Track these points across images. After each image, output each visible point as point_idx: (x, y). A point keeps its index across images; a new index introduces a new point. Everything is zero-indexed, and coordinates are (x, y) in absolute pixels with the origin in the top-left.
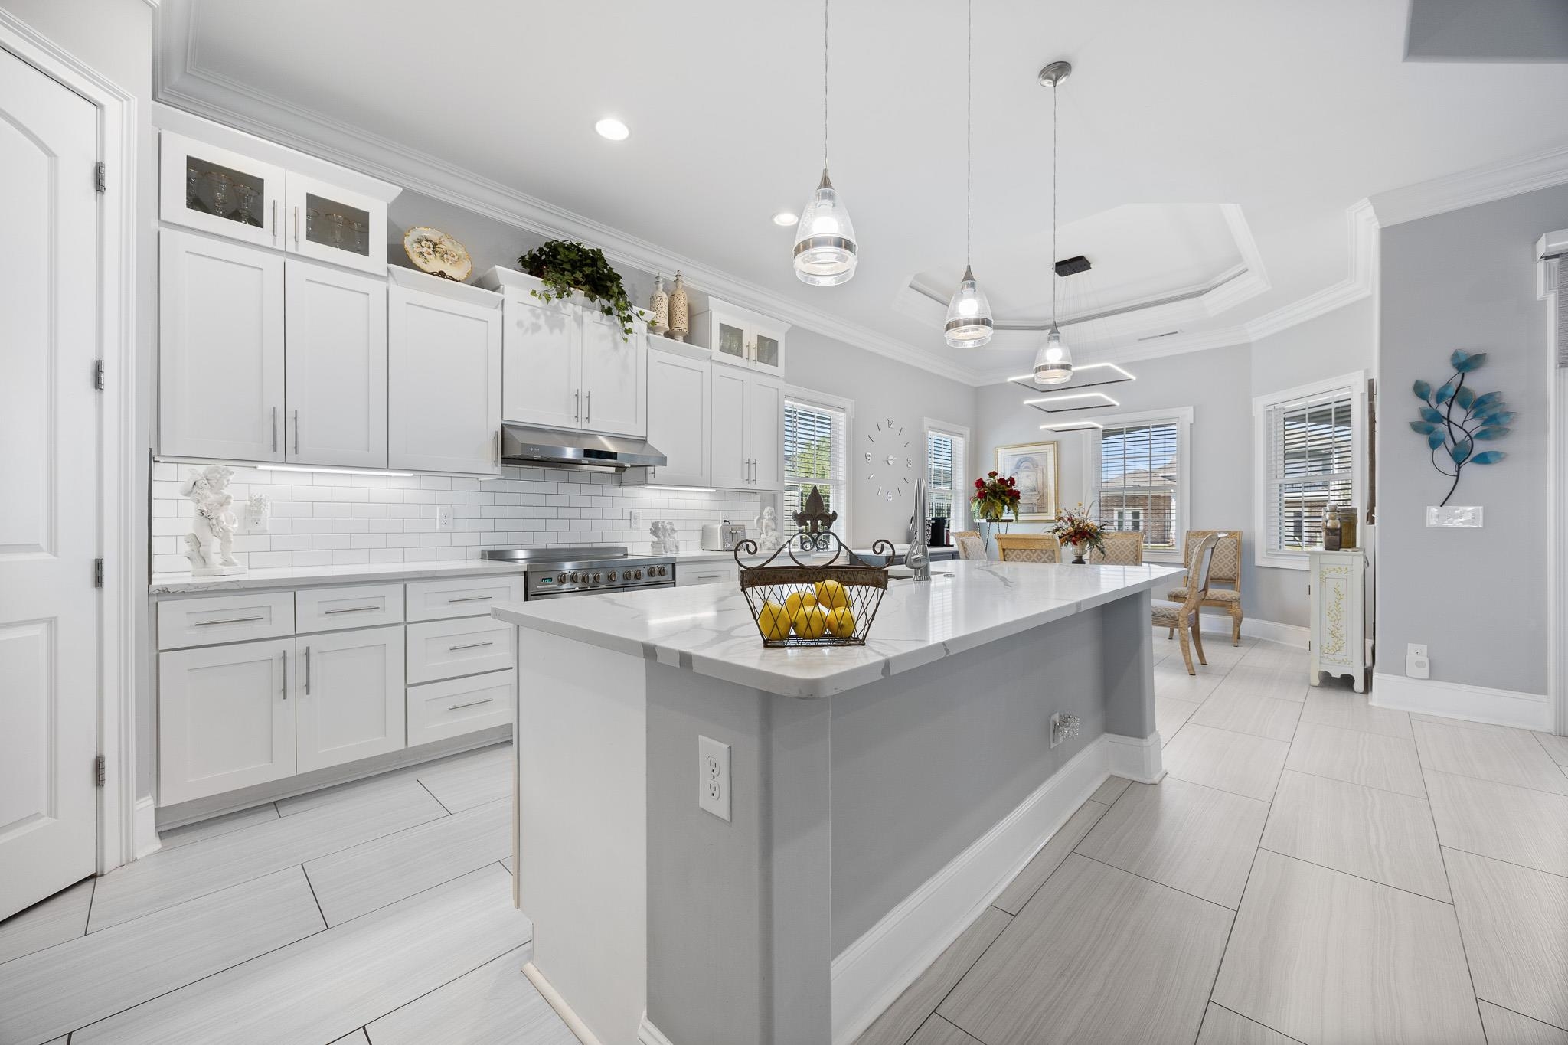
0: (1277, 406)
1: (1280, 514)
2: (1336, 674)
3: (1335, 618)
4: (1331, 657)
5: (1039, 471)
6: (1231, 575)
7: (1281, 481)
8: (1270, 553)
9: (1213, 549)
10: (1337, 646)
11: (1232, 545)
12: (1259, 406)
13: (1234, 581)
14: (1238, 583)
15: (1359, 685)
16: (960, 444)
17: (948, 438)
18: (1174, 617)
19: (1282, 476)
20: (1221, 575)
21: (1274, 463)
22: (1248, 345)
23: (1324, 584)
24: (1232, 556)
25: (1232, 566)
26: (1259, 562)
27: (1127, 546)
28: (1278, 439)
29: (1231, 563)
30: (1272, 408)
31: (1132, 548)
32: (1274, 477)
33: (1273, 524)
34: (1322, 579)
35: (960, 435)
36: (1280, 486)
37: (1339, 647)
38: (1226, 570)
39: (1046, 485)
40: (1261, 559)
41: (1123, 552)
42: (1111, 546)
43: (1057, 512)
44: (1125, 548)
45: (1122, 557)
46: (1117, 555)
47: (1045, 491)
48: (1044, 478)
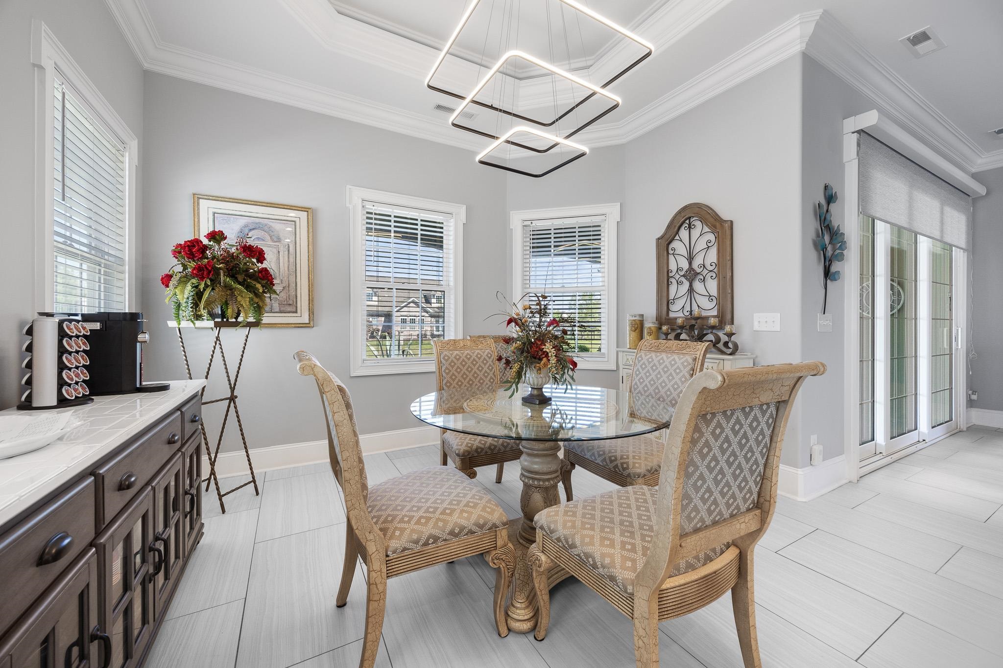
0: (534, 223)
12: (517, 220)
30: (529, 223)
39: (293, 272)
41: (480, 366)
42: (466, 360)
43: (311, 312)
44: (483, 362)
45: (481, 375)
46: (475, 373)
47: (292, 279)
48: (292, 260)
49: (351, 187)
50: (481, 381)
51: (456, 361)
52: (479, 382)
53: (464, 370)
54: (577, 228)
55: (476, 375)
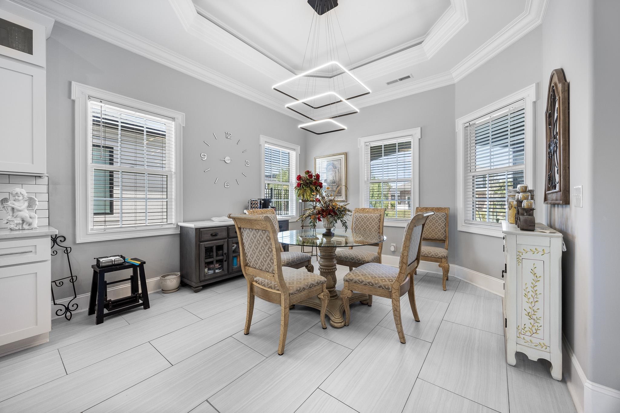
0: (471, 123)
1: (473, 196)
2: (534, 356)
3: (531, 300)
4: (528, 338)
5: (337, 171)
6: (442, 237)
7: (473, 174)
8: (467, 222)
9: (423, 225)
10: (533, 329)
11: (443, 217)
12: (460, 124)
13: (443, 241)
14: (447, 242)
15: (557, 371)
16: (294, 155)
17: (287, 151)
18: (388, 289)
19: (474, 171)
20: (436, 237)
21: (469, 162)
22: (454, 85)
23: (521, 264)
24: (443, 225)
25: (443, 231)
26: (460, 228)
27: (374, 219)
28: (472, 145)
29: (442, 229)
30: (468, 124)
31: (377, 220)
32: (469, 171)
33: (469, 203)
34: (519, 260)
35: (294, 150)
36: (473, 177)
37: (537, 330)
38: (439, 234)
39: (340, 180)
40: (461, 227)
41: (371, 222)
42: (364, 218)
43: (346, 196)
44: (372, 220)
45: (370, 226)
46: (368, 225)
47: (340, 183)
48: (340, 175)
49: (360, 138)
50: (370, 230)
51: (359, 218)
52: (369, 230)
53: (362, 223)
54: (509, 114)
55: (367, 226)
